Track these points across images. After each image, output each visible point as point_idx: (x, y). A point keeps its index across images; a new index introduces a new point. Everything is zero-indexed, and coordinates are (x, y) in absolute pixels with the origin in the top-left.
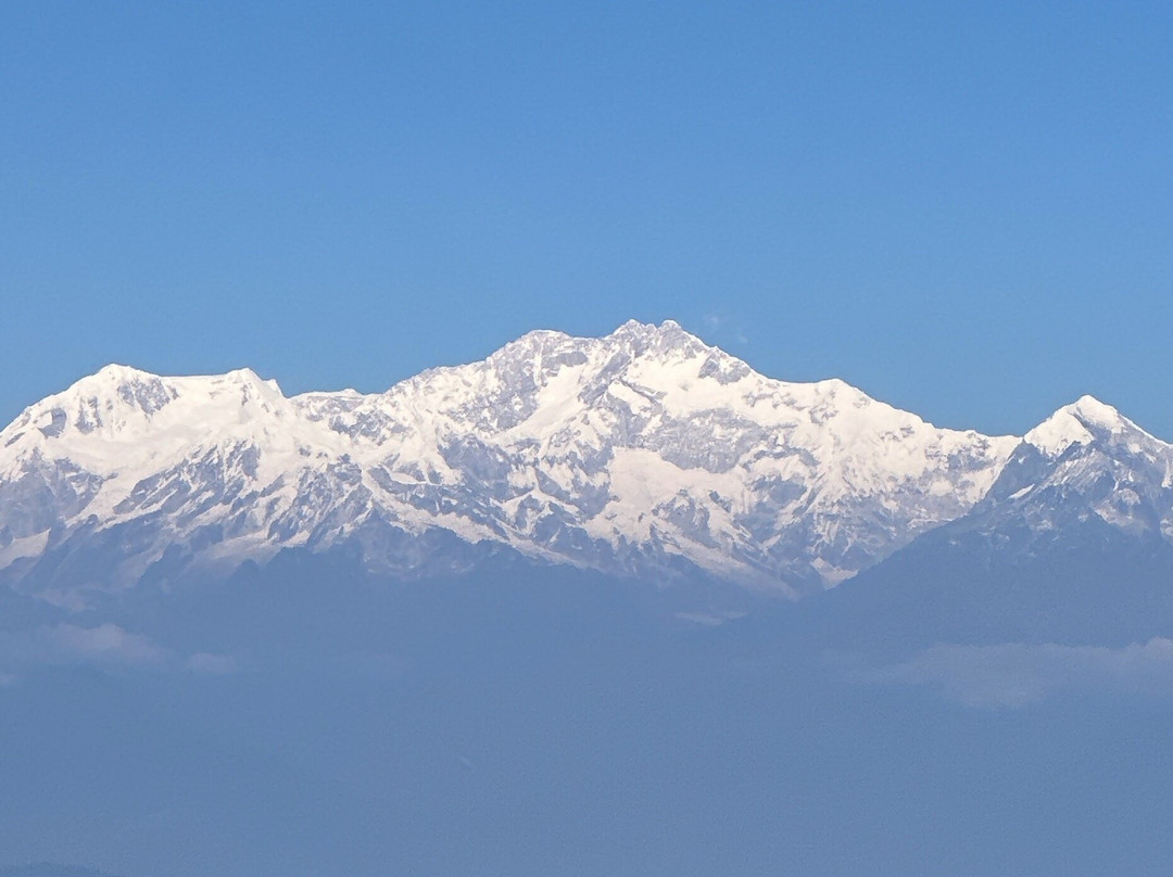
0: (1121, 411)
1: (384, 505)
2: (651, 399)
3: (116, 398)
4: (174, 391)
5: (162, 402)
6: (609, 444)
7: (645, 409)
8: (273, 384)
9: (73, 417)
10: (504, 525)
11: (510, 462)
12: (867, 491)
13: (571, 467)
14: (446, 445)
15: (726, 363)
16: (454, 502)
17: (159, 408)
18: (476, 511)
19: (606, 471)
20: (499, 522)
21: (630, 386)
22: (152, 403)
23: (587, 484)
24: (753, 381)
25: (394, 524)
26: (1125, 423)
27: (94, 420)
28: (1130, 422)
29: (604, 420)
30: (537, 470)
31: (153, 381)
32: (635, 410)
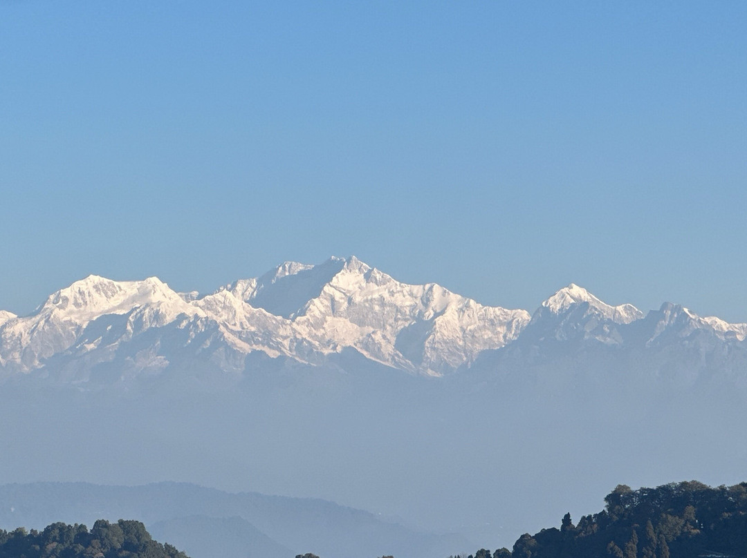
0: (589, 291)
1: (230, 340)
2: (344, 294)
3: (93, 291)
4: (119, 287)
5: (114, 293)
6: (324, 315)
7: (341, 298)
8: (166, 284)
9: (72, 300)
10: (285, 350)
11: (279, 323)
12: (450, 336)
13: (307, 326)
14: (248, 315)
15: (378, 275)
16: (260, 339)
17: (113, 296)
18: (271, 343)
19: (324, 328)
20: (282, 348)
21: (334, 287)
22: (110, 293)
23: (315, 334)
24: (394, 284)
25: (235, 349)
26: (591, 296)
27: (82, 301)
28: (593, 297)
29: (322, 303)
30: (292, 328)
31: (109, 283)
32: (337, 299)
